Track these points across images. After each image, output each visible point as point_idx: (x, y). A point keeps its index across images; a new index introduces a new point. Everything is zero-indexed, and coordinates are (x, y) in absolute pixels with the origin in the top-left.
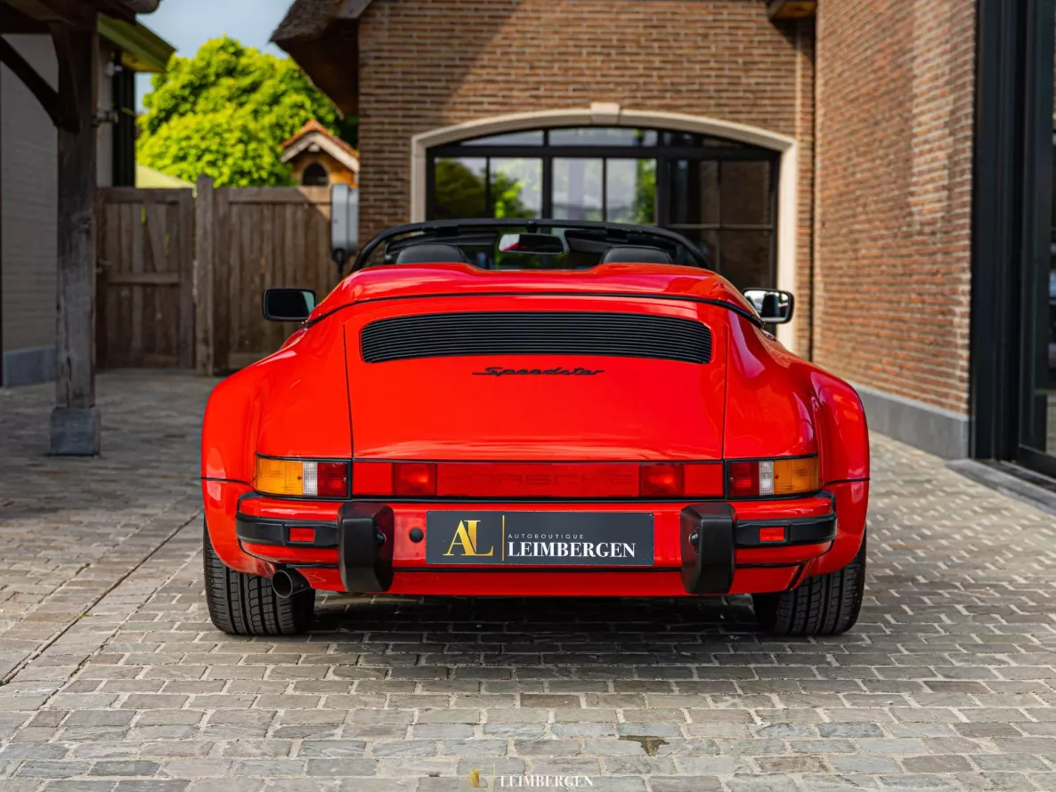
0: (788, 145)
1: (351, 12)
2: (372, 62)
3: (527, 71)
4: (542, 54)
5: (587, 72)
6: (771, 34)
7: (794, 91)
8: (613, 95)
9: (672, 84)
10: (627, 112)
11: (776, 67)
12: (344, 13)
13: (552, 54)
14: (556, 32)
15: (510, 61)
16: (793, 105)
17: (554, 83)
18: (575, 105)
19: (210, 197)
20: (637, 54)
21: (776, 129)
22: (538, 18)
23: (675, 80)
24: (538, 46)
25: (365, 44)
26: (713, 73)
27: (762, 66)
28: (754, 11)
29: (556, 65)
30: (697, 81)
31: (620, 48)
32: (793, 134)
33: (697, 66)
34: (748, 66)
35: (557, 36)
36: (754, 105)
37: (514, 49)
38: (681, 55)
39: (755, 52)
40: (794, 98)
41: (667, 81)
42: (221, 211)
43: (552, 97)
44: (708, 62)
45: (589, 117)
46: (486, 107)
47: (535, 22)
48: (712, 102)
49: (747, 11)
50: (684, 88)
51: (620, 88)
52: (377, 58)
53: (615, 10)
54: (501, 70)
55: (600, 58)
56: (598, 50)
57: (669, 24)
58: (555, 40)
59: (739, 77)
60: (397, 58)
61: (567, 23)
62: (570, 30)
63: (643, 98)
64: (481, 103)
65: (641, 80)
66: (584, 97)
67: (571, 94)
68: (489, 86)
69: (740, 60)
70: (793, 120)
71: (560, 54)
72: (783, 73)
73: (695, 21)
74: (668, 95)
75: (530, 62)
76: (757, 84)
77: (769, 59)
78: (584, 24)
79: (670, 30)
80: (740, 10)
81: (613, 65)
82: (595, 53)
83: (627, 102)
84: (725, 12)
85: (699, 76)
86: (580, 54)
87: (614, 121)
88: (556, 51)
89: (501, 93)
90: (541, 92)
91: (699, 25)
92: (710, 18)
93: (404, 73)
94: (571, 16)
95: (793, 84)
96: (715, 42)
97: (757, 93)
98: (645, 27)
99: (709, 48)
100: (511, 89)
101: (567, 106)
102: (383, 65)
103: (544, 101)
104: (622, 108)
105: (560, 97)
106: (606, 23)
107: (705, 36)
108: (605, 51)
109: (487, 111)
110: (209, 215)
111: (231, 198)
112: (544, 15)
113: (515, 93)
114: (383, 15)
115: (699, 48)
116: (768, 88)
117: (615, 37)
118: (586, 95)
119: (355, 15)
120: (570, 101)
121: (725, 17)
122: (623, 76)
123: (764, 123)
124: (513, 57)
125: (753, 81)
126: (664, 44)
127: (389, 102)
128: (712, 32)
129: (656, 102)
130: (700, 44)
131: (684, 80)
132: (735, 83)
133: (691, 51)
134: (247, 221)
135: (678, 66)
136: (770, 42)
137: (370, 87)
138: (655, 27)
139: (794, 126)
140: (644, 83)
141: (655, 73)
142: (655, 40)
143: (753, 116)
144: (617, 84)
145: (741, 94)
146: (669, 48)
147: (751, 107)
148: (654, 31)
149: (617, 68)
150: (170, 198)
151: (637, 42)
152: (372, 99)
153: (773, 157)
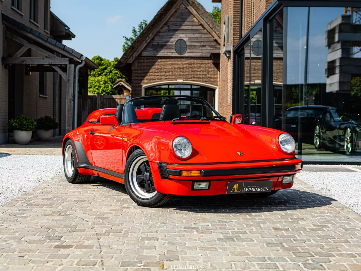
0: (216, 88)
1: (130, 62)
2: (134, 72)
3: (165, 73)
4: (168, 70)
5: (177, 73)
6: (213, 66)
7: (217, 77)
8: (182, 78)
9: (193, 76)
10: (184, 81)
11: (214, 73)
12: (128, 62)
13: (170, 70)
14: (170, 66)
15: (161, 71)
16: (217, 80)
17: (170, 76)
18: (174, 80)
19: (100, 97)
20: (186, 70)
21: (214, 85)
22: (167, 63)
23: (194, 75)
24: (167, 68)
25: (133, 68)
26: (201, 74)
27: (211, 72)
28: (210, 62)
29: (171, 72)
30: (198, 75)
31: (183, 69)
32: (217, 86)
33: (198, 73)
34: (208, 72)
35: (171, 67)
36: (210, 80)
37: (162, 69)
38: (195, 70)
39: (210, 70)
40: (217, 79)
41: (193, 75)
42: (102, 100)
43: (170, 78)
44: (200, 72)
45: (177, 82)
46: (157, 80)
47: (166, 64)
48: (201, 79)
49: (208, 62)
50: (196, 77)
51: (183, 77)
52: (135, 71)
53: (182, 61)
54: (160, 73)
55: (179, 71)
56: (179, 69)
57: (193, 64)
58: (170, 67)
59: (206, 75)
60: (139, 71)
61: (173, 64)
62: (173, 65)
63: (188, 79)
64: (156, 80)
65: (187, 75)
66: (176, 79)
67: (173, 78)
68: (157, 76)
69: (207, 71)
70: (217, 83)
71: (171, 70)
72: (215, 74)
73: (198, 64)
74: (193, 78)
75: (165, 72)
76: (210, 76)
77: (212, 71)
78: (176, 64)
79: (193, 65)
80: (207, 61)
81: (182, 72)
82: (178, 70)
83: (184, 79)
84: (204, 62)
85: (199, 74)
86: (175, 70)
87: (182, 83)
88: (170, 69)
89: (160, 78)
90: (167, 78)
91: (199, 64)
92: (201, 63)
93: (140, 74)
94: (173, 62)
95: (217, 76)
96: (202, 68)
97: (210, 77)
98: (188, 65)
99: (201, 69)
100: (162, 77)
101: (173, 80)
102: (136, 72)
103: (168, 79)
104: (183, 81)
105: (171, 79)
106: (181, 64)
107: (200, 66)
108: (180, 69)
109: (157, 81)
110: (100, 101)
111: (104, 98)
112: (168, 62)
113: (162, 78)
114: (136, 62)
115: (198, 69)
116: (213, 77)
117: (182, 67)
118: (176, 78)
119: (131, 62)
120: (173, 79)
121: (204, 63)
122: (184, 74)
123: (212, 84)
124: (162, 71)
125: (209, 75)
126: (192, 68)
127: (137, 79)
128: (201, 66)
129: (190, 79)
130: (199, 68)
131: (196, 75)
132: (206, 76)
133: (197, 70)
134: (107, 102)
135: (195, 72)
136: (213, 68)
137: (134, 76)
138: (190, 65)
139: (217, 84)
140: (188, 76)
141: (190, 74)
142: (190, 67)
143: (209, 82)
144: (182, 76)
145: (207, 78)
146: (193, 69)
147: (209, 80)
148: (190, 66)
149: (182, 73)
150: (91, 98)
151: (187, 68)
152: (134, 79)
153: (214, 90)
